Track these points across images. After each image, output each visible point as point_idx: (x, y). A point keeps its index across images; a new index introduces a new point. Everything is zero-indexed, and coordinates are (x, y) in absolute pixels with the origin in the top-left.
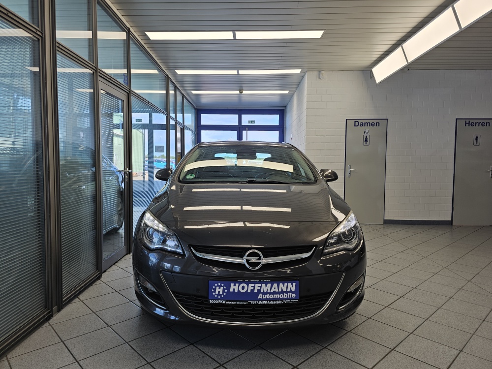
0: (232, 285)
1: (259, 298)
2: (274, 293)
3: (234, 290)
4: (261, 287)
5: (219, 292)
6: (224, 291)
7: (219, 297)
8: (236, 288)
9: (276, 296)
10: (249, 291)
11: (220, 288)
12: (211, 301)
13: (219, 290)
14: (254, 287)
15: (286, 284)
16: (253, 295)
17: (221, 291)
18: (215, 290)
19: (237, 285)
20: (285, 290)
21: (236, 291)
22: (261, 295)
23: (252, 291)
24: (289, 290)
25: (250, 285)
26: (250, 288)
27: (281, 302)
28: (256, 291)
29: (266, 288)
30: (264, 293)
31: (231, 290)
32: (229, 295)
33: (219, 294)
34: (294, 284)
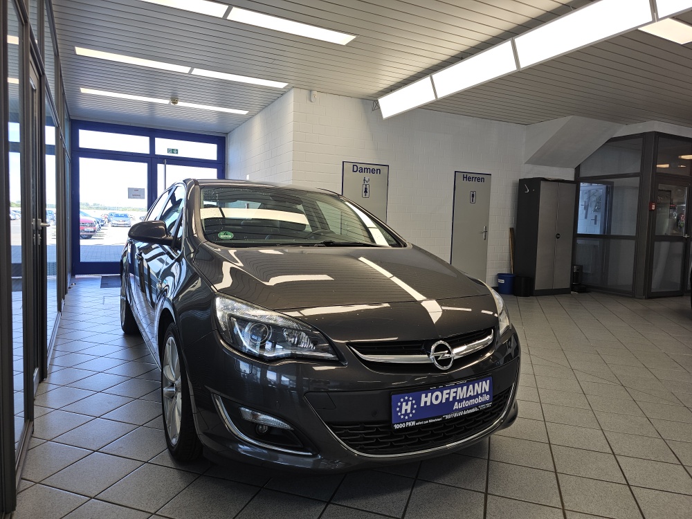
0: (423, 395)
1: (455, 408)
2: (471, 398)
3: (426, 402)
4: (456, 392)
5: (406, 410)
6: (412, 408)
7: (406, 418)
8: (428, 400)
9: (473, 402)
10: (444, 401)
11: (407, 405)
12: (396, 427)
13: (407, 407)
14: (449, 394)
15: (480, 383)
16: (448, 405)
17: (409, 407)
18: (401, 407)
19: (430, 394)
20: (479, 392)
21: (428, 404)
22: (456, 403)
23: (447, 399)
24: (483, 392)
25: (445, 392)
26: (445, 396)
27: (476, 409)
28: (451, 399)
29: (461, 392)
30: (460, 401)
31: (422, 404)
32: (420, 412)
33: (406, 414)
34: (488, 381)
